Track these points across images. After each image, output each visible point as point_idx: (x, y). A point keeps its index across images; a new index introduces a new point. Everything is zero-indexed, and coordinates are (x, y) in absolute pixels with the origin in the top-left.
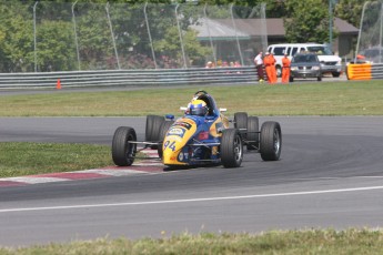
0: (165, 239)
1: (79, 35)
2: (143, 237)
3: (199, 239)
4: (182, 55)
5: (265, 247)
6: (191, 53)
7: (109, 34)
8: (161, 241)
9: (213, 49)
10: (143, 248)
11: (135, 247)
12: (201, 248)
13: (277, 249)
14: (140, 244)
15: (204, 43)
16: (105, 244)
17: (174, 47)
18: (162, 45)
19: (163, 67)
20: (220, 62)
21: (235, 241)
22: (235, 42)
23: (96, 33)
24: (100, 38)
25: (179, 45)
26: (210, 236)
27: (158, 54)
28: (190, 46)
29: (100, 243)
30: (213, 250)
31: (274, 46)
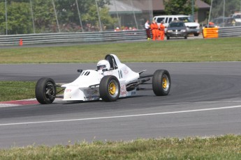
0: (71, 145)
1: (34, 11)
2: (57, 144)
3: (92, 146)
4: (99, 23)
5: (134, 150)
6: (105, 22)
7: (53, 11)
8: (68, 147)
9: (118, 19)
10: (56, 152)
11: (51, 151)
12: (93, 151)
13: (141, 151)
14: (55, 149)
15: (113, 15)
16: (32, 149)
17: (94, 18)
18: (86, 17)
19: (87, 30)
20: (123, 27)
21: (115, 147)
22: (133, 14)
23: (45, 10)
24: (48, 13)
25: (97, 17)
26: (99, 143)
27: (84, 23)
28: (104, 17)
29: (29, 149)
30: (100, 152)
31: (157, 17)
